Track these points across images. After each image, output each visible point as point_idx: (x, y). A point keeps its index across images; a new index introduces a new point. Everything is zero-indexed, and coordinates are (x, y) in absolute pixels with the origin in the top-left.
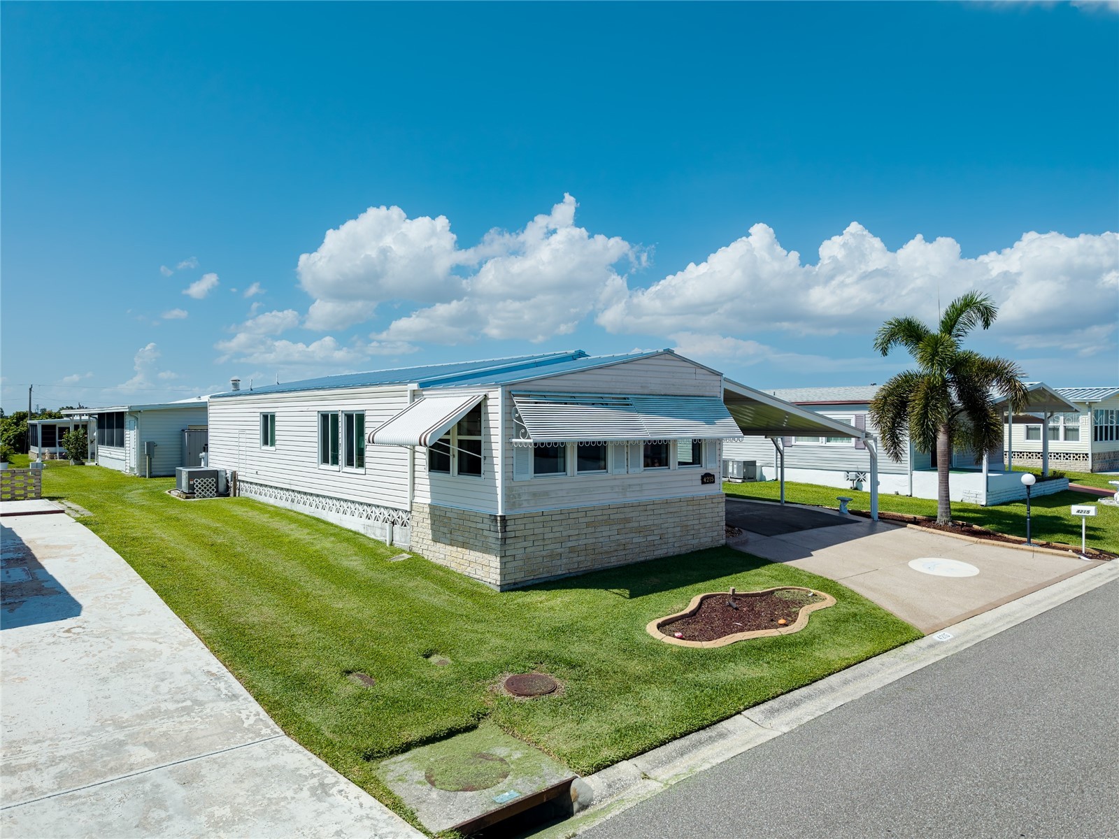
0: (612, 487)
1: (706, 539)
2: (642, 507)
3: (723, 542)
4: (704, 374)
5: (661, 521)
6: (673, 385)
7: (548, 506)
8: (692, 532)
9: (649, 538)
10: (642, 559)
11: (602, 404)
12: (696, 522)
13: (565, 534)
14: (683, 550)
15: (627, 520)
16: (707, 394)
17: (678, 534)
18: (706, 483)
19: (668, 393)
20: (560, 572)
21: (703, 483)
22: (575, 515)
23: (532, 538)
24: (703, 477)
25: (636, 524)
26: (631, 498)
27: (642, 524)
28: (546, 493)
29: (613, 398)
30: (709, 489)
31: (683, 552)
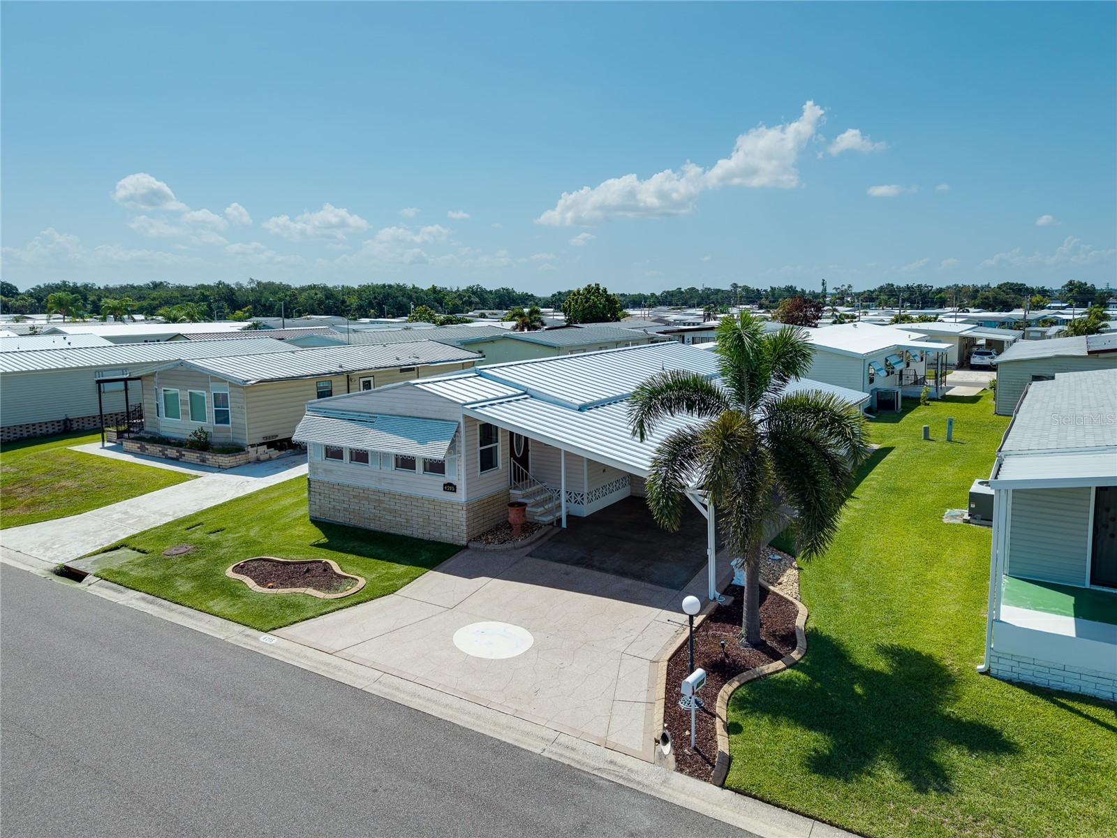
0: (372, 477)
1: (446, 535)
2: (393, 495)
3: (464, 543)
4: (444, 402)
5: (406, 510)
6: (417, 409)
7: (332, 479)
8: (433, 526)
9: (398, 519)
10: (392, 532)
11: (349, 420)
12: (438, 519)
13: (341, 498)
14: (426, 537)
15: (380, 502)
16: (447, 418)
17: (422, 524)
18: (447, 490)
19: (412, 415)
20: (338, 520)
21: (444, 490)
22: (347, 489)
23: (323, 495)
24: (445, 485)
25: (388, 507)
26: (385, 487)
27: (392, 507)
28: (331, 471)
29: (370, 417)
30: (449, 496)
31: (425, 538)
